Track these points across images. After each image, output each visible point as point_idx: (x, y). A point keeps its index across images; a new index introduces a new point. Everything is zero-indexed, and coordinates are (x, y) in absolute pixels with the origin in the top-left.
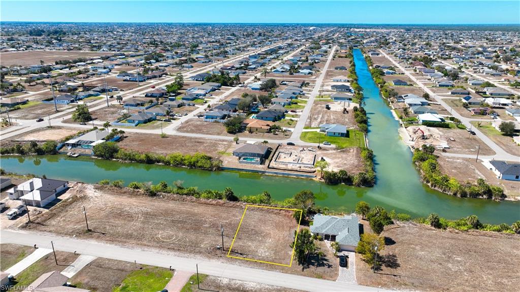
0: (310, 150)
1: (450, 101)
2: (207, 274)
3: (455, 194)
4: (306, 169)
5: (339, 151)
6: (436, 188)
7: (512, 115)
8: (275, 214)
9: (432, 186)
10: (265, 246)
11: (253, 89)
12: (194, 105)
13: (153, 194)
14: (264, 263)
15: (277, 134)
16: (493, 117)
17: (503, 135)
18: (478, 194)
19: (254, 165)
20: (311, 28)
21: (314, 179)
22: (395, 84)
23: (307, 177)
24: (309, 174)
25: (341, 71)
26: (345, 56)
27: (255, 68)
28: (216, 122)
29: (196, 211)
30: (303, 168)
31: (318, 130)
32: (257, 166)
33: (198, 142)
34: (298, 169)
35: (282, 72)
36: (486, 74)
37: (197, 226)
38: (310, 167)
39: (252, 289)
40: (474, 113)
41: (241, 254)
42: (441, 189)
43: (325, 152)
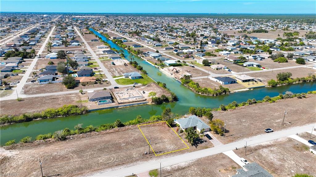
0: (131, 89)
1: (168, 53)
2: (156, 169)
3: (213, 95)
4: (140, 99)
5: (146, 86)
6: (204, 94)
7: (199, 56)
8: (153, 126)
9: (202, 94)
10: (167, 144)
11: (51, 58)
12: (17, 75)
13: (64, 139)
14: (176, 152)
15: (102, 84)
16: (193, 58)
17: (205, 66)
18: (221, 93)
19: (109, 104)
20: (45, 16)
21: (148, 104)
22: (135, 47)
23: (144, 103)
24: (144, 102)
25: (95, 42)
26: (89, 33)
27: (35, 44)
28: (50, 83)
29: (106, 139)
30: (138, 100)
31: (124, 77)
32: (111, 104)
33: (53, 99)
34: (136, 100)
35: (59, 45)
36: (169, 38)
37: (117, 147)
38: (142, 98)
39: (185, 165)
40: (184, 58)
41: (160, 152)
42: (207, 94)
43: (140, 88)
